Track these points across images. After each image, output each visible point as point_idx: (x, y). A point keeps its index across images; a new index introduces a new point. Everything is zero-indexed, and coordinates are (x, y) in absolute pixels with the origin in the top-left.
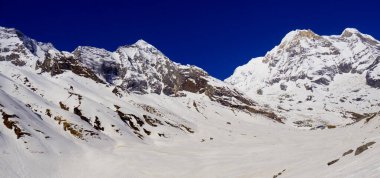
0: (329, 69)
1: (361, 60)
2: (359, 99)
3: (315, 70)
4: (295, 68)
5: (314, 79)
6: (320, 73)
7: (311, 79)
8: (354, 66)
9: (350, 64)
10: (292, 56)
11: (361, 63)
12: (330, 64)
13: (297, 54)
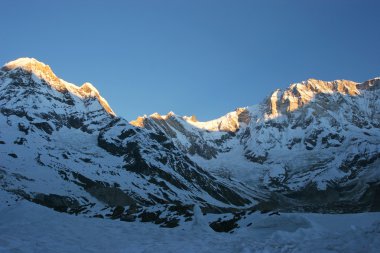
0: (57, 117)
1: (94, 120)
2: (87, 161)
3: (39, 111)
4: (14, 99)
5: (35, 121)
6: (45, 116)
7: (30, 119)
8: (85, 123)
9: (82, 120)
10: (16, 84)
11: (94, 123)
12: (60, 111)
13: (23, 85)
